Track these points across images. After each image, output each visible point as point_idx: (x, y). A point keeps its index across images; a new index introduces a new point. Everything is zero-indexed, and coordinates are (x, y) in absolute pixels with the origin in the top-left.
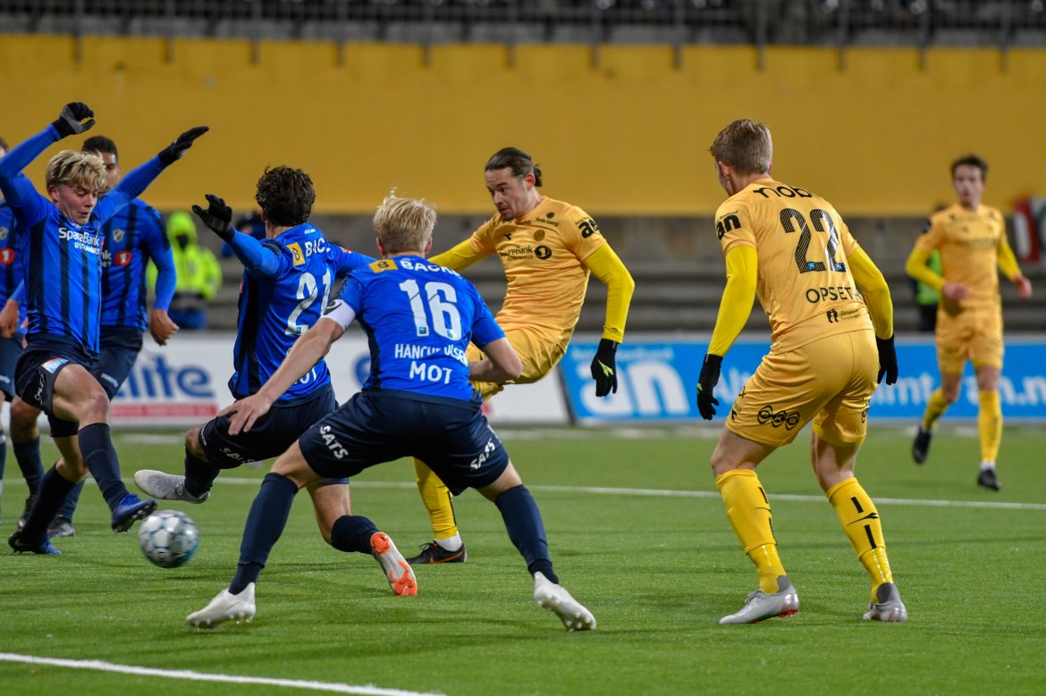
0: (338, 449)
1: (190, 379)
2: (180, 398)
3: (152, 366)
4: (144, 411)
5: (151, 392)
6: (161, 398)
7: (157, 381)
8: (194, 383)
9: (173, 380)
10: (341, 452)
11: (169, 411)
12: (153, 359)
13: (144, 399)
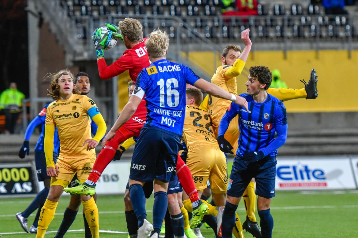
0: (142, 167)
1: (317, 173)
2: (313, 180)
3: (303, 169)
4: (300, 185)
5: (302, 178)
6: (306, 180)
7: (305, 174)
8: (319, 175)
9: (311, 174)
10: (143, 167)
11: (309, 185)
12: (303, 167)
13: (300, 181)
